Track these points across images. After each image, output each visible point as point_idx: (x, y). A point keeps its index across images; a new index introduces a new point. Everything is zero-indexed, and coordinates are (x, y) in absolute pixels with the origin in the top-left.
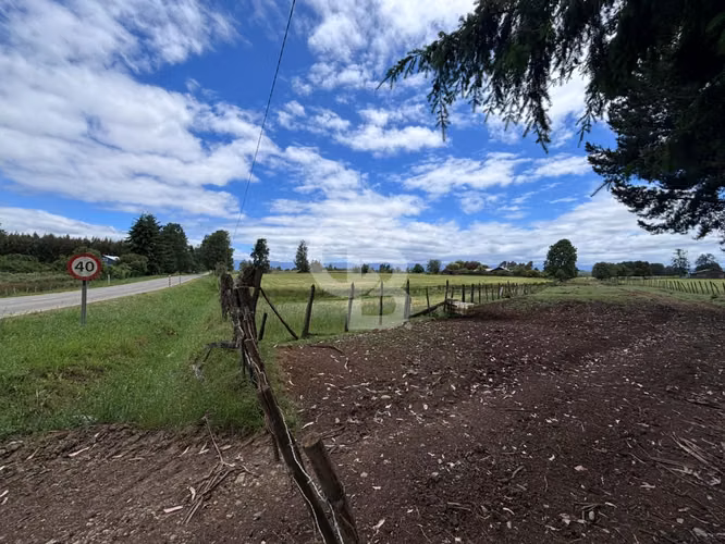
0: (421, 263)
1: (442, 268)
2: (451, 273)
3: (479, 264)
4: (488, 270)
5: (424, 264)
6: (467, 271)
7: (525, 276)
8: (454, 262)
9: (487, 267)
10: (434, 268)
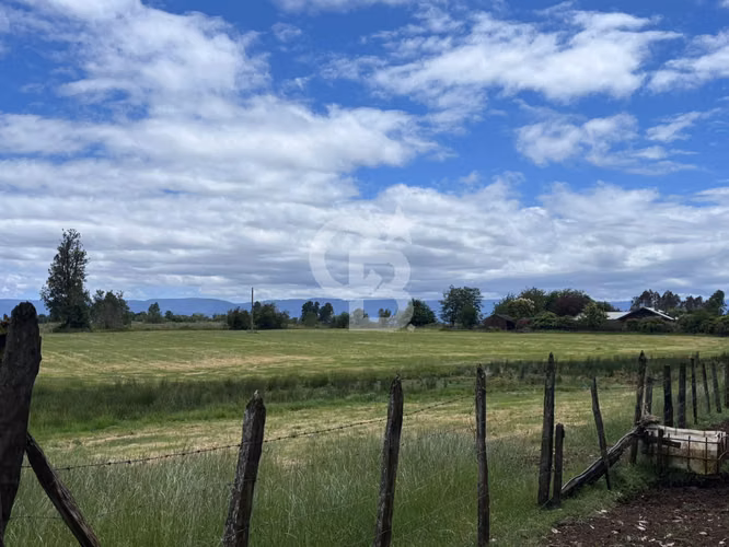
0: (424, 298)
1: (486, 312)
2: (511, 327)
3: (587, 299)
4: (613, 316)
5: (434, 298)
6: (556, 319)
7: (712, 332)
8: (516, 293)
9: (608, 308)
10: (462, 309)
